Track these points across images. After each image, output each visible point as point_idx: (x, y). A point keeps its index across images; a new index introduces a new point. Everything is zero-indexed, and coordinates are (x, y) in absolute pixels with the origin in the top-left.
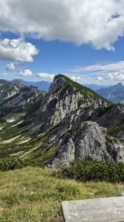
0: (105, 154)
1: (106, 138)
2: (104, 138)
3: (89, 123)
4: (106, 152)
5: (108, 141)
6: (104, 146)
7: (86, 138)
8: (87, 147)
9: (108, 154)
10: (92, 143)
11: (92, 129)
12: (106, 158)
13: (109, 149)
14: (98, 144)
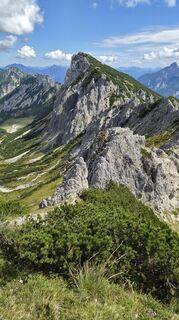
0: (140, 175)
1: (143, 151)
2: (139, 152)
3: (118, 129)
4: (141, 171)
5: (146, 155)
6: (138, 164)
7: (109, 154)
8: (112, 166)
9: (143, 175)
10: (120, 161)
11: (120, 140)
12: (140, 179)
13: (145, 167)
14: (129, 161)
